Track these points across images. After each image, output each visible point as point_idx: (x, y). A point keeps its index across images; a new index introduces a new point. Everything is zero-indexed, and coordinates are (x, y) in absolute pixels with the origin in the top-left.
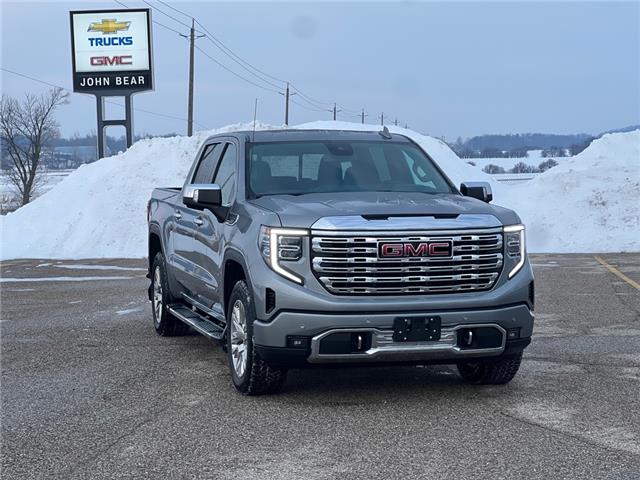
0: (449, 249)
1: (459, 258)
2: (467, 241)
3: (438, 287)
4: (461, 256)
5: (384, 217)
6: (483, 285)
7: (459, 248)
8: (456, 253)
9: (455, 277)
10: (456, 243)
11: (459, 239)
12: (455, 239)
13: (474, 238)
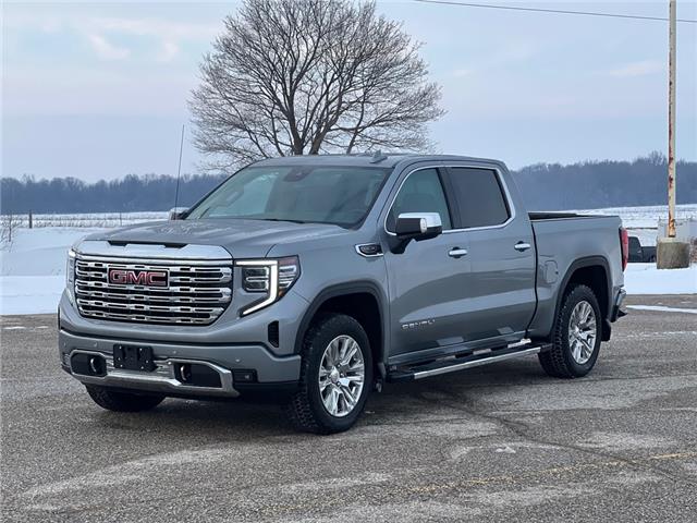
0: (165, 279)
1: (177, 289)
2: (185, 273)
3: (161, 317)
4: (178, 288)
5: (123, 244)
6: (203, 319)
7: (177, 279)
8: (173, 284)
9: (172, 308)
10: (173, 274)
11: (177, 269)
12: (172, 269)
13: (193, 270)
